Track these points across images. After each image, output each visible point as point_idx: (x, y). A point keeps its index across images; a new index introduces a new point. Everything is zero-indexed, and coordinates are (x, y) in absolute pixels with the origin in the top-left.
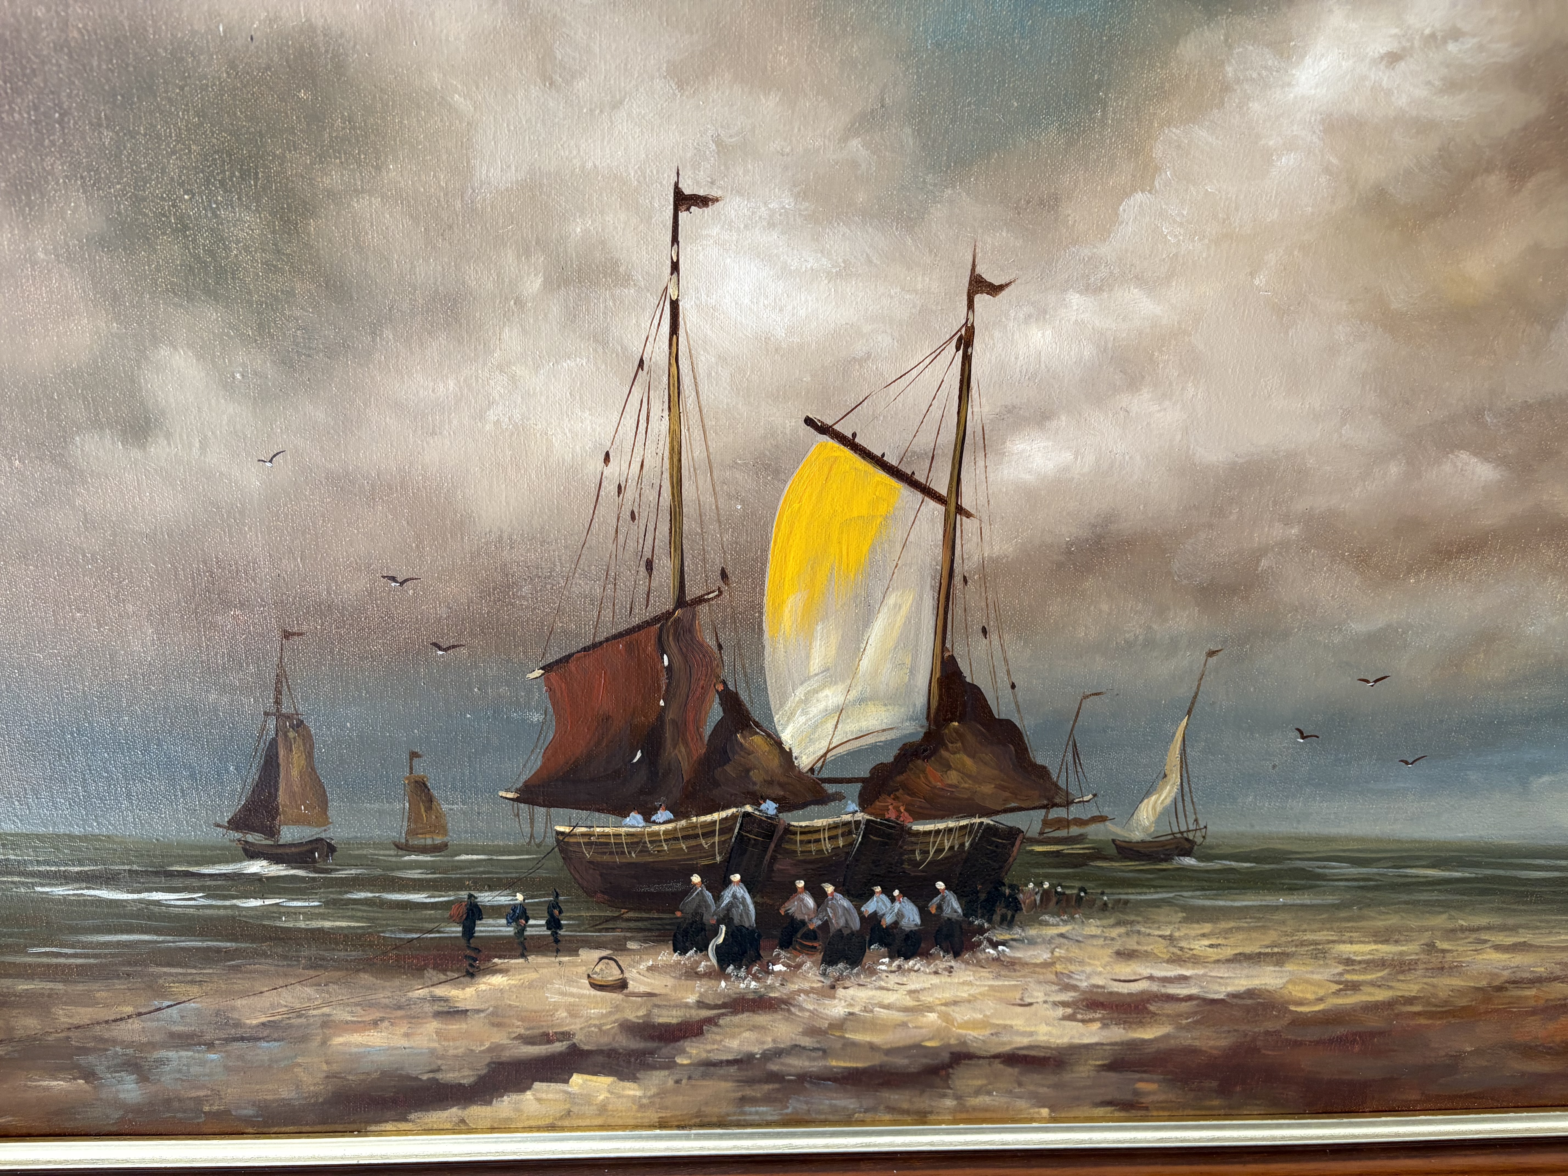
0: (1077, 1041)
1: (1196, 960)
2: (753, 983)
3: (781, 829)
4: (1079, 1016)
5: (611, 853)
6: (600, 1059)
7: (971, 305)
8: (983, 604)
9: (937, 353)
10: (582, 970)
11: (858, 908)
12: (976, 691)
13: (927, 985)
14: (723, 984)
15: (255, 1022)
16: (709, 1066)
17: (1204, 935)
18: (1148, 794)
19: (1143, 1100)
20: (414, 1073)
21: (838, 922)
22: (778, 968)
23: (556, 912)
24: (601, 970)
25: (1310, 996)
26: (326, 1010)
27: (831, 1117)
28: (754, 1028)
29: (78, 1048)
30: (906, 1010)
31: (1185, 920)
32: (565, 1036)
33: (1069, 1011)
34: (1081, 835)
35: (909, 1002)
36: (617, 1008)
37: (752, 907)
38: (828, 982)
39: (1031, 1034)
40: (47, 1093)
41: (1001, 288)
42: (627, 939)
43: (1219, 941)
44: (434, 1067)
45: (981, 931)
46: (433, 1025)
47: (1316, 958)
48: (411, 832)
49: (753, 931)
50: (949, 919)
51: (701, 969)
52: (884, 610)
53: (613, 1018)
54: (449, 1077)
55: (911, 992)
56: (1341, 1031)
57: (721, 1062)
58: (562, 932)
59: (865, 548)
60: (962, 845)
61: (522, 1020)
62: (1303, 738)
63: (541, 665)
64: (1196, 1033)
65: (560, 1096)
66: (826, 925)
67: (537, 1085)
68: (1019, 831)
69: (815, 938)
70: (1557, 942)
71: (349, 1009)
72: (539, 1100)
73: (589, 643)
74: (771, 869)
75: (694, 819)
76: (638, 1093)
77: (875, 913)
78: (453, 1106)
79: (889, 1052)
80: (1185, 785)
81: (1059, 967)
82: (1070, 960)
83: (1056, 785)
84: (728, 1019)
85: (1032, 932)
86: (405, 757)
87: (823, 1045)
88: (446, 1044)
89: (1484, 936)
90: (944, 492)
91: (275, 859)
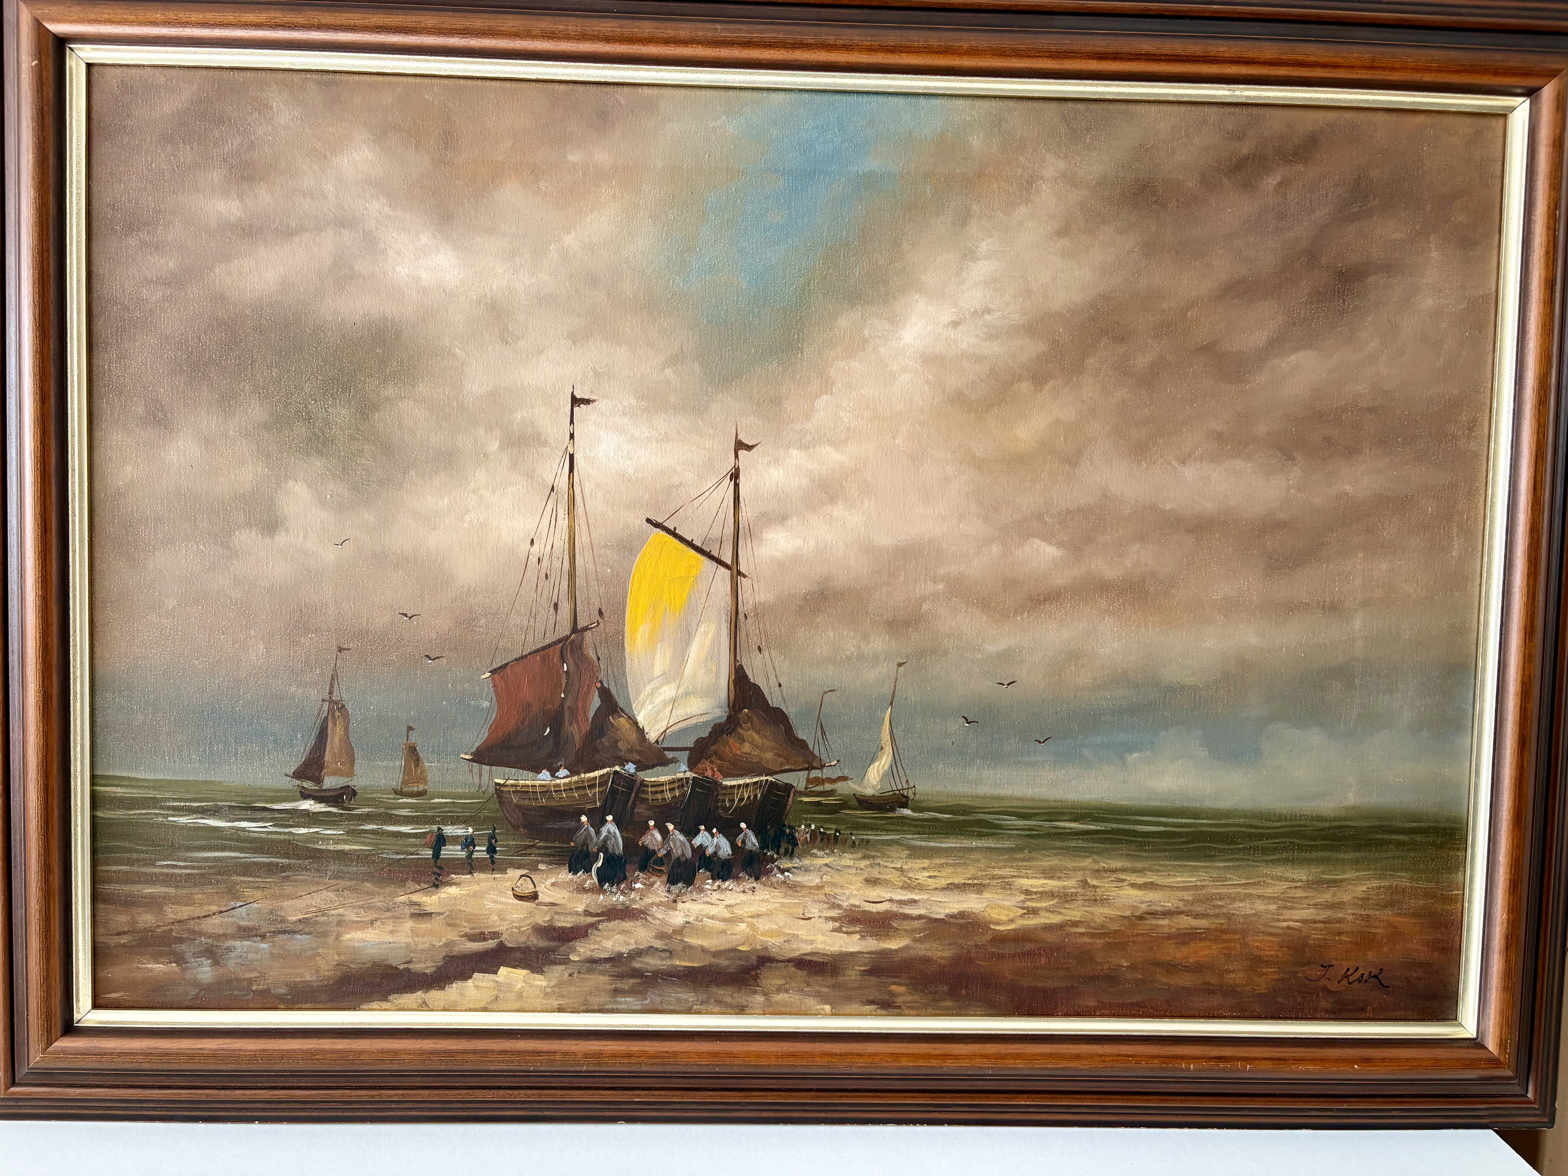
0: (845, 949)
1: (921, 888)
2: (622, 897)
3: (638, 782)
4: (844, 929)
5: (530, 799)
6: (518, 955)
7: (737, 456)
8: (758, 631)
9: (720, 482)
10: (509, 884)
11: (690, 841)
12: (757, 688)
13: (738, 901)
14: (602, 897)
15: (294, 919)
16: (593, 962)
17: (924, 869)
18: (872, 761)
19: (896, 1000)
20: (394, 964)
21: (677, 852)
22: (638, 886)
23: (493, 841)
24: (522, 884)
25: (1004, 918)
26: (341, 911)
27: (676, 1008)
28: (623, 932)
30: (724, 920)
31: (910, 856)
32: (495, 935)
33: (837, 924)
34: (832, 790)
35: (728, 915)
36: (531, 914)
37: (620, 840)
38: (672, 897)
39: (812, 942)
41: (753, 447)
43: (935, 874)
44: (408, 959)
45: (773, 860)
46: (409, 924)
47: (1004, 888)
48: (405, 783)
49: (621, 858)
50: (751, 851)
51: (587, 885)
52: (698, 634)
55: (728, 906)
56: (1029, 946)
57: (601, 959)
59: (685, 597)
60: (756, 796)
61: (468, 922)
62: (968, 723)
63: (490, 670)
64: (928, 946)
65: (491, 984)
66: (669, 854)
67: (476, 975)
68: (792, 786)
69: (662, 864)
70: (1174, 882)
71: (356, 911)
72: (476, 987)
73: (519, 655)
74: (632, 813)
75: (583, 775)
76: (544, 984)
77: (701, 845)
79: (716, 954)
80: (897, 756)
81: (827, 890)
82: (834, 885)
83: (813, 753)
84: (605, 924)
85: (807, 862)
86: (405, 729)
87: (670, 947)
88: (416, 939)
89: (1122, 876)
90: (729, 562)
91: (319, 799)
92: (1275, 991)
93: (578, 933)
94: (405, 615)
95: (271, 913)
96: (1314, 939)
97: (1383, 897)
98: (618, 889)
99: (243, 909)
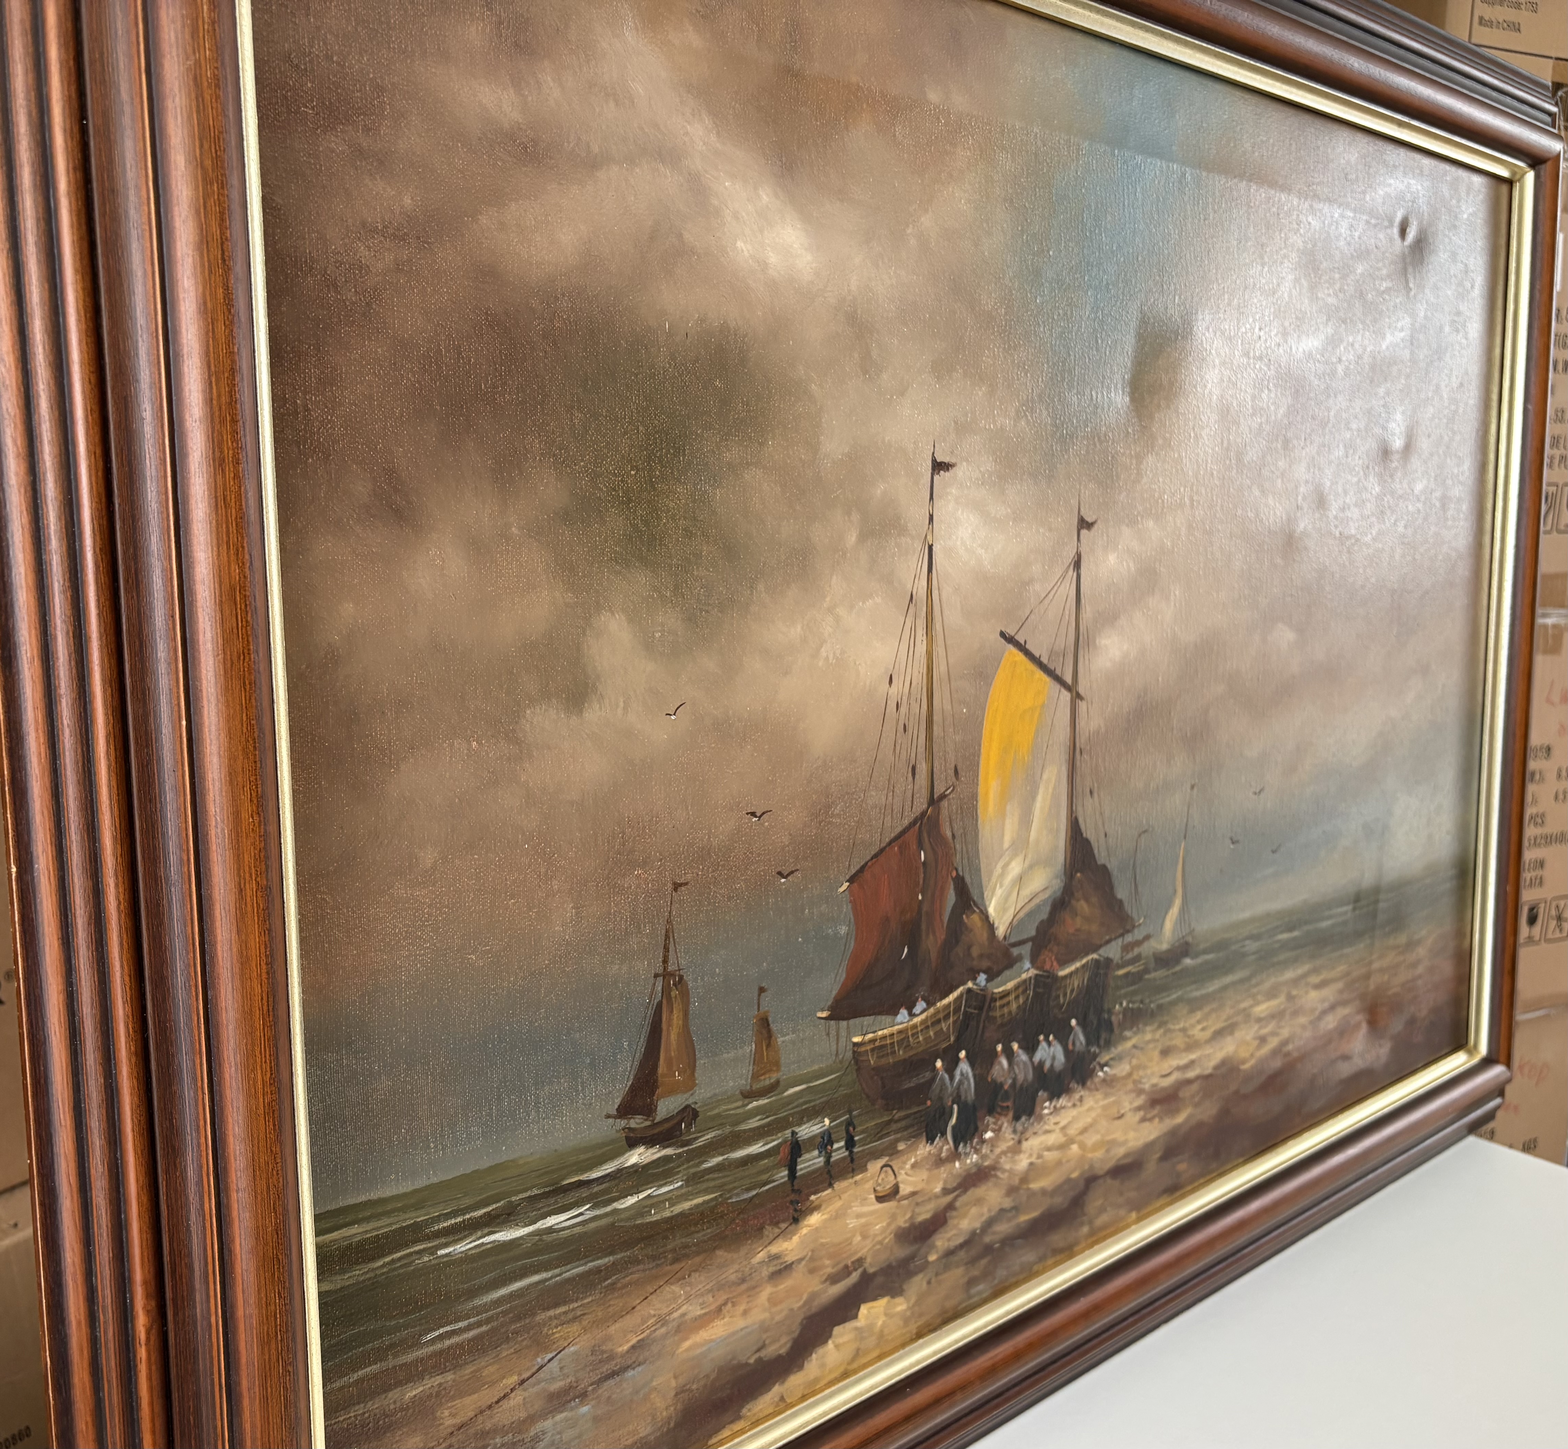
0: (1147, 1140)
1: (1196, 1045)
2: (975, 1156)
3: (989, 997)
4: (1148, 1116)
5: (888, 1054)
6: (880, 1281)
7: (1079, 538)
8: (1090, 771)
9: (1064, 574)
10: (869, 1185)
12: (1087, 842)
13: (1070, 1119)
15: (626, 1347)
16: (949, 1254)
17: (1198, 1022)
18: (1168, 910)
19: (1180, 1180)
20: (744, 1360)
22: (988, 1135)
23: (851, 1129)
24: (883, 1179)
25: (1248, 1054)
26: (684, 1309)
27: (1020, 1277)
28: (976, 1202)
30: (1061, 1147)
32: (860, 1261)
33: (1142, 1113)
34: (1139, 954)
35: (1061, 1139)
36: (893, 1217)
39: (1124, 1141)
41: (1092, 524)
42: (897, 1141)
43: (1206, 1025)
44: (760, 1344)
46: (767, 1292)
47: (1247, 1022)
48: (755, 1077)
51: (944, 1155)
52: (1042, 782)
53: (889, 1231)
54: (771, 1351)
55: (1062, 1129)
57: (956, 1248)
58: (856, 1150)
59: (1032, 735)
60: (1083, 982)
61: (830, 1258)
63: (848, 877)
64: (1202, 1108)
65: (852, 1335)
67: (836, 1331)
68: (1111, 960)
71: (702, 1300)
72: (836, 1346)
73: (878, 849)
74: (983, 1040)
75: (938, 1005)
76: (903, 1307)
78: (774, 1384)
79: (1052, 1193)
80: (1184, 897)
81: (1135, 1075)
82: (1139, 1067)
83: (1127, 914)
84: (961, 1199)
85: (1120, 1048)
86: (755, 994)
87: (1016, 1202)
88: (773, 1311)
90: (1070, 681)
91: (650, 1141)
93: (938, 1221)
94: (753, 814)
95: (593, 1352)
98: (972, 1147)
99: (555, 1363)
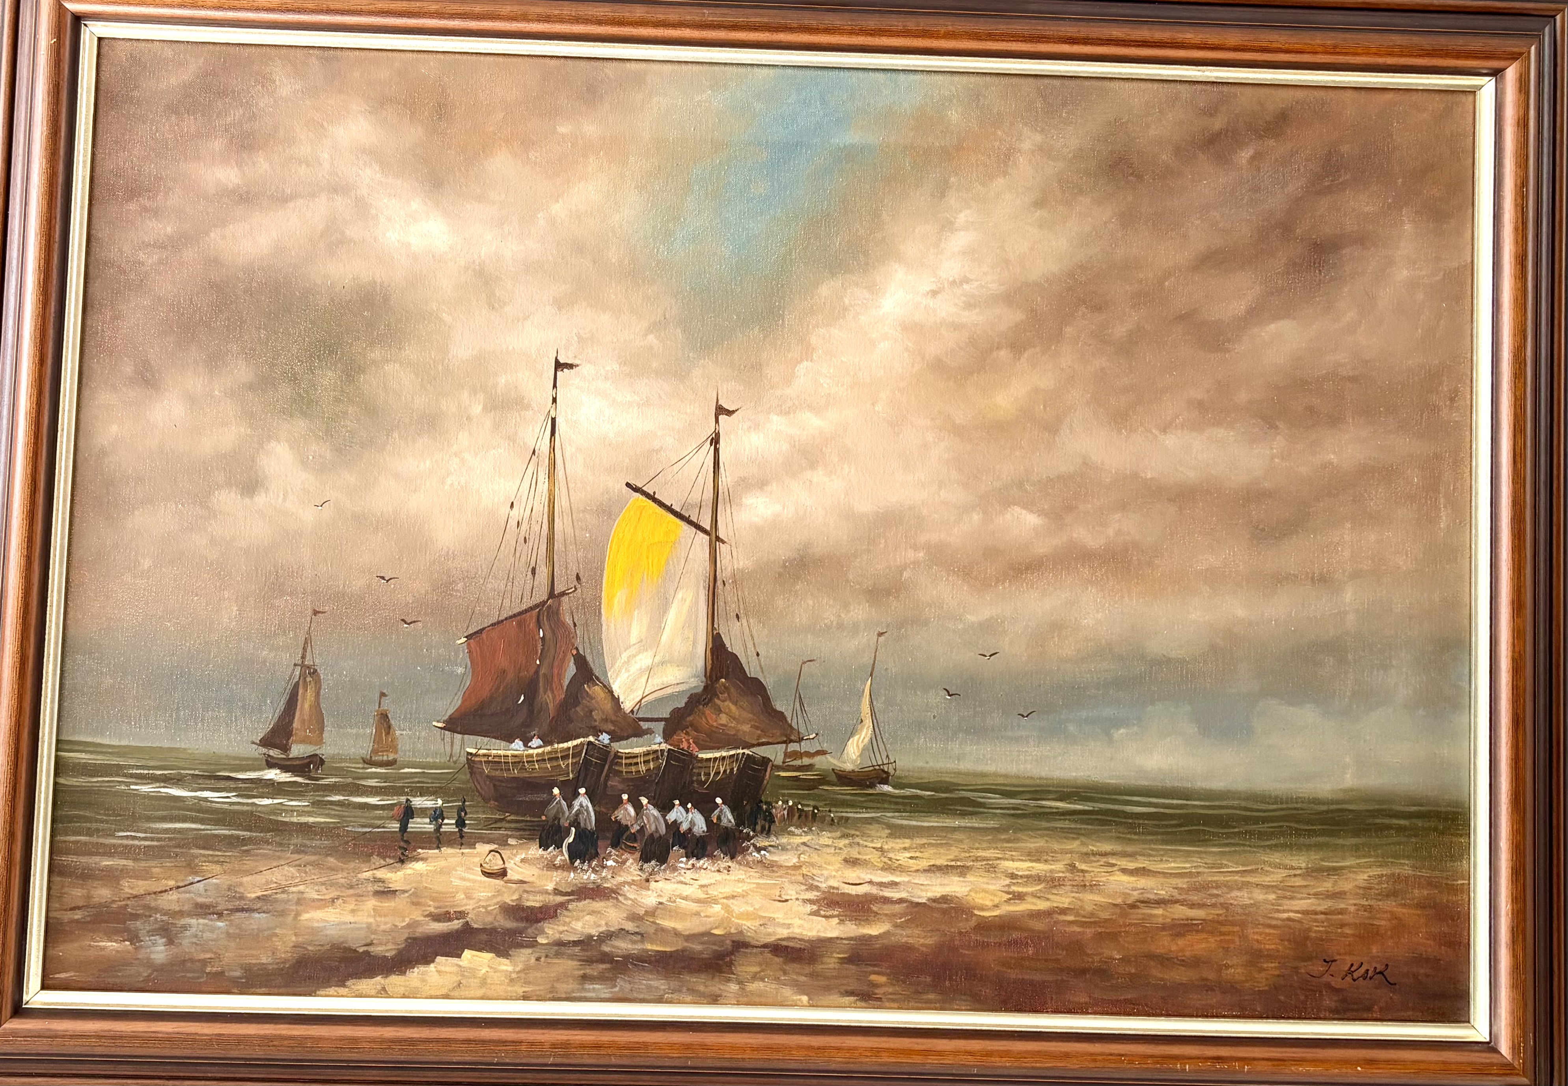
0: (823, 935)
1: (901, 869)
2: (593, 875)
3: (612, 754)
4: (822, 913)
5: (502, 770)
6: (484, 937)
7: (717, 421)
8: (736, 599)
9: (700, 447)
10: (477, 860)
11: (664, 817)
12: (734, 658)
13: (713, 881)
14: (572, 875)
15: (253, 895)
17: (905, 849)
18: (852, 734)
19: (877, 991)
20: (354, 946)
21: (651, 828)
22: (610, 863)
23: (463, 814)
24: (490, 860)
25: (989, 903)
26: (301, 888)
27: (647, 997)
28: (592, 913)
29: (131, 914)
31: (890, 836)
32: (461, 915)
33: (815, 907)
34: (810, 765)
35: (702, 896)
36: (499, 892)
37: (592, 814)
38: (644, 876)
39: (788, 926)
40: (103, 953)
41: (733, 412)
42: (508, 836)
43: (918, 854)
44: (368, 941)
45: (748, 838)
46: (372, 903)
47: (989, 871)
48: (375, 752)
49: (593, 833)
50: (726, 828)
51: (557, 862)
52: (676, 601)
53: (495, 901)
55: (702, 886)
56: (1015, 935)
57: (569, 942)
58: (465, 830)
59: (663, 562)
60: (732, 769)
61: (433, 900)
62: (950, 695)
63: (465, 635)
64: (909, 932)
65: (455, 969)
66: (642, 829)
67: (439, 959)
68: (769, 760)
69: (635, 841)
71: (316, 888)
72: (439, 972)
73: (495, 620)
74: (606, 785)
75: (556, 746)
76: (510, 968)
77: (675, 821)
80: (877, 730)
81: (804, 870)
82: (812, 865)
83: (791, 726)
84: (574, 904)
85: (784, 840)
86: (377, 695)
87: (642, 930)
88: (378, 919)
89: (1112, 861)
90: (708, 528)
91: (285, 768)
92: (1275, 987)
93: (547, 913)
94: (383, 578)
95: (229, 889)
96: (1316, 932)
97: (1386, 886)
98: (590, 866)
99: (201, 885)
